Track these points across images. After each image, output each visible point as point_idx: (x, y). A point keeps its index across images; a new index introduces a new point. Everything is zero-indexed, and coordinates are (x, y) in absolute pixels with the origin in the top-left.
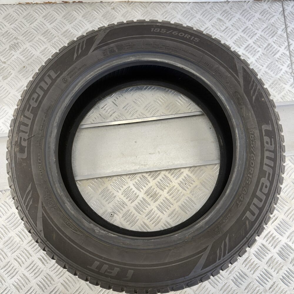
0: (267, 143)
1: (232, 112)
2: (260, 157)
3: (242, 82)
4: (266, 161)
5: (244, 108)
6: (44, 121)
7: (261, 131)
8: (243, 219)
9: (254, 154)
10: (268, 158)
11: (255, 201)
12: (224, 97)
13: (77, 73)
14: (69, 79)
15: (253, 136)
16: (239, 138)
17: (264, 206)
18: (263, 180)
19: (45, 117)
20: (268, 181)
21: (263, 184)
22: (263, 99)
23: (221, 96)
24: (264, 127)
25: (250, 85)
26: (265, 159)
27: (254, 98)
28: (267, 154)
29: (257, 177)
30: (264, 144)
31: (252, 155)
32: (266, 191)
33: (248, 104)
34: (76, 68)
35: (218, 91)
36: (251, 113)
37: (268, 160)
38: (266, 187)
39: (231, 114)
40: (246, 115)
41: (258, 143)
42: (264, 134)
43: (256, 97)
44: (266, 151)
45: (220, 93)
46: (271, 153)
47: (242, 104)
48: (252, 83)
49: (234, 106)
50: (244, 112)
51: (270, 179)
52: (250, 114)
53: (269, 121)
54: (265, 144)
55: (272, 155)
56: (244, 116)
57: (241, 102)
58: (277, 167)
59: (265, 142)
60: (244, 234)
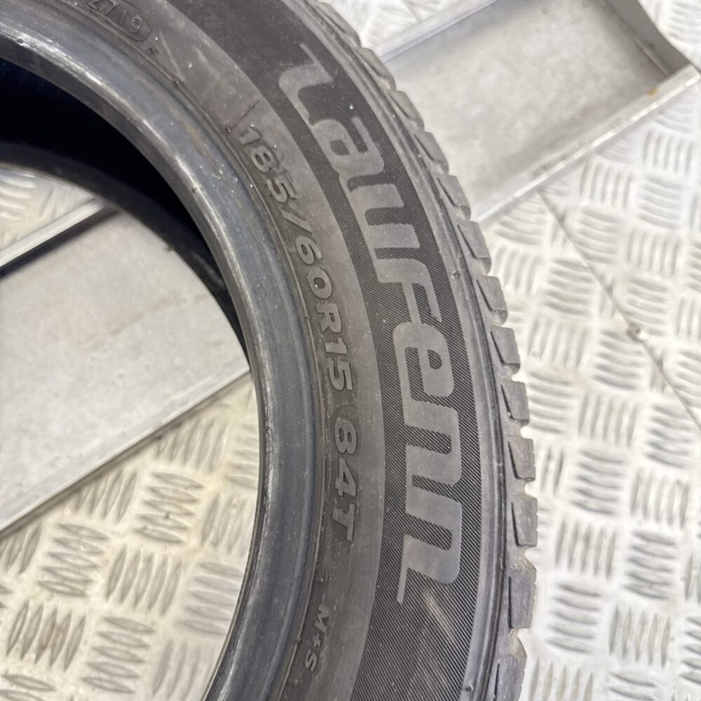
0: (340, 148)
1: (124, 91)
2: (338, 234)
4: (375, 237)
5: (164, 43)
7: (284, 108)
8: (400, 599)
9: (306, 233)
11: (418, 460)
12: (56, 40)
15: (261, 150)
16: (212, 195)
17: (471, 466)
18: (402, 335)
20: (432, 329)
21: (412, 354)
23: (40, 44)
24: (292, 82)
26: (368, 231)
28: (362, 201)
29: (368, 335)
30: (328, 163)
31: (301, 240)
32: (442, 382)
33: (172, 15)
35: (17, 28)
36: (204, 49)
37: (381, 227)
38: (435, 362)
39: (123, 101)
40: (185, 70)
41: (302, 174)
42: (303, 112)
44: (351, 189)
45: (25, 32)
46: (379, 188)
47: (145, 29)
49: (122, 62)
50: (173, 61)
51: (436, 313)
52: (202, 58)
53: (303, 46)
54: (335, 159)
55: (390, 196)
56: (183, 79)
57: (137, 22)
58: (439, 242)
59: (325, 146)
60: (444, 681)
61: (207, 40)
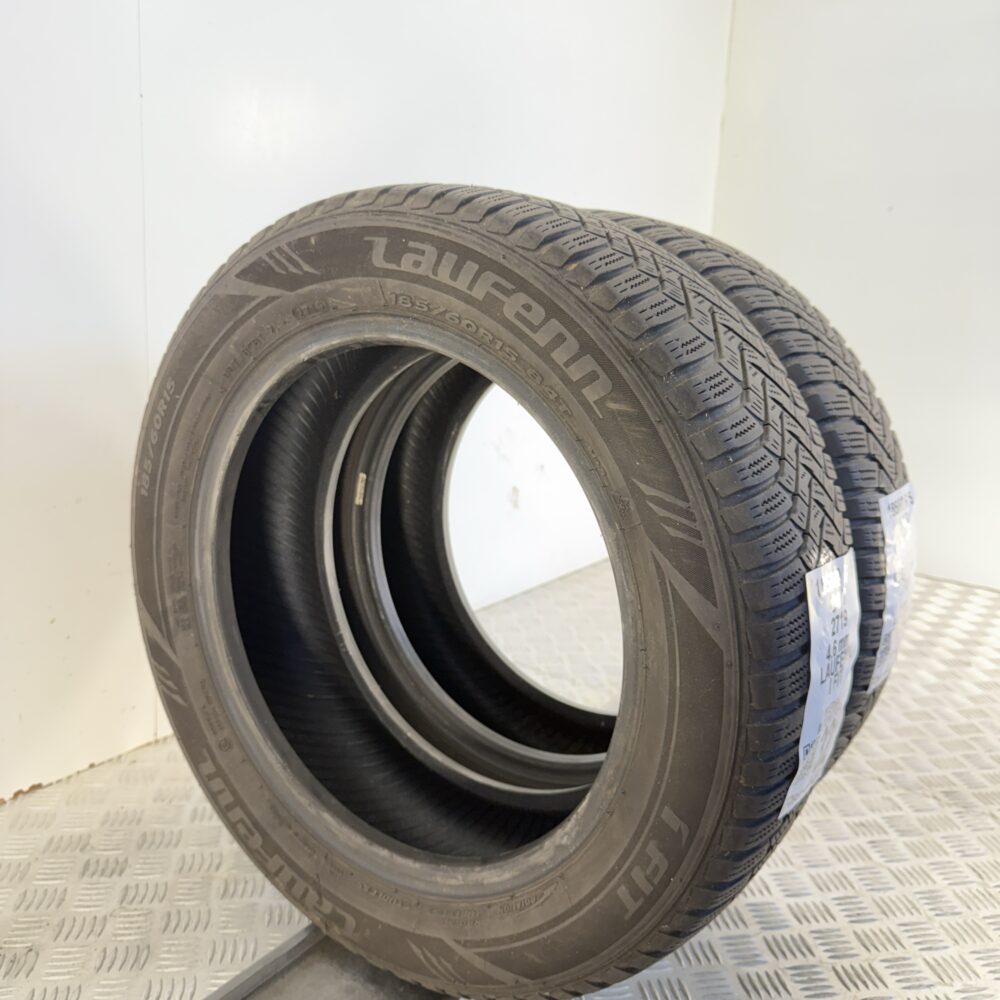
0: (417, 264)
1: (346, 334)
2: (453, 299)
3: (269, 289)
5: (334, 300)
6: (296, 834)
7: (388, 274)
8: (601, 417)
9: (446, 311)
10: (454, 275)
11: (559, 356)
12: (310, 343)
13: (217, 709)
14: (226, 733)
15: (401, 298)
16: (412, 335)
18: (509, 312)
19: (290, 827)
20: (515, 295)
21: (518, 315)
22: (313, 241)
23: (309, 352)
24: (378, 259)
25: (277, 269)
26: (458, 285)
27: (307, 268)
29: (501, 328)
30: (420, 276)
31: (448, 316)
32: (538, 313)
33: (323, 287)
34: (204, 707)
35: (297, 355)
36: (345, 285)
37: (460, 276)
38: (528, 308)
41: (422, 292)
43: (307, 262)
44: (436, 275)
45: (301, 354)
46: (444, 261)
47: (324, 303)
48: (271, 262)
50: (344, 303)
51: (510, 286)
52: (349, 290)
53: (366, 239)
54: (420, 271)
55: (450, 258)
56: (355, 305)
58: (484, 252)
60: (644, 429)
61: (341, 281)
